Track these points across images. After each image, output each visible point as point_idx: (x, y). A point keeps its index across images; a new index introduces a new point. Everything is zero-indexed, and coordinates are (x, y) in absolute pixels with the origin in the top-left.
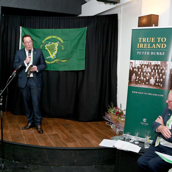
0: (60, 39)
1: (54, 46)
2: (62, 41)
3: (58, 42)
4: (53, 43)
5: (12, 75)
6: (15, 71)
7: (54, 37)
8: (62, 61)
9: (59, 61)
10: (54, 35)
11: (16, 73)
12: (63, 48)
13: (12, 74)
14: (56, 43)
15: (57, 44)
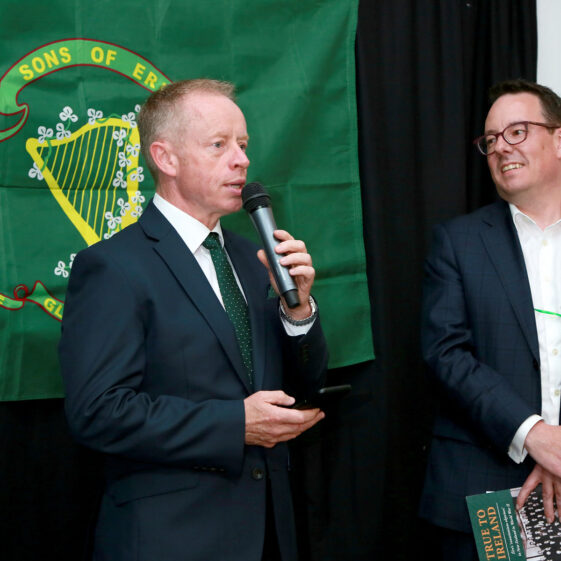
0: (153, 80)
7: (101, 55)
14: (127, 121)
15: (131, 131)
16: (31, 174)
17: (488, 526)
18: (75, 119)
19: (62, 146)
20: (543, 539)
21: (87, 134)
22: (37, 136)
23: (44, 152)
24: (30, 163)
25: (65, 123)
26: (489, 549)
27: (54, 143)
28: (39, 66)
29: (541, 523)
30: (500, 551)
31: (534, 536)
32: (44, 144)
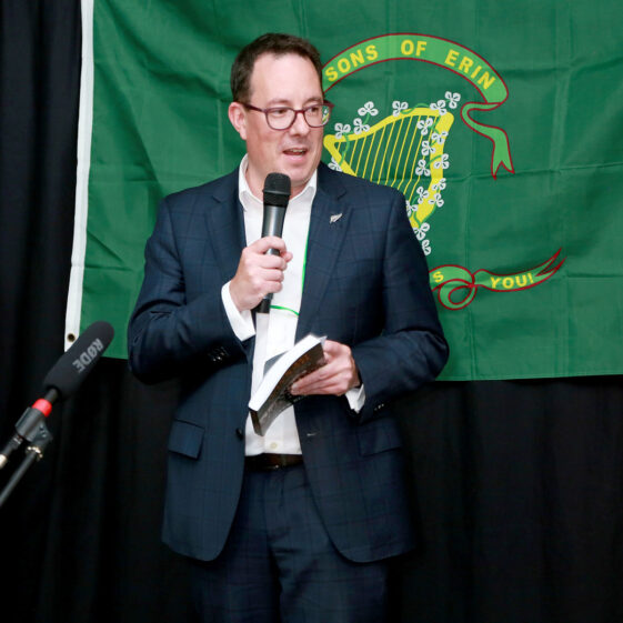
0: (468, 65)
1: (409, 135)
2: (487, 82)
3: (454, 99)
4: (400, 112)
5: (8, 449)
6: (42, 406)
7: (411, 47)
8: (494, 282)
9: (468, 287)
10: (414, 32)
11: (48, 419)
12: (501, 155)
13: (13, 431)
14: (434, 109)
15: (438, 119)
16: (331, 167)
18: (375, 113)
22: (334, 132)
24: (328, 157)
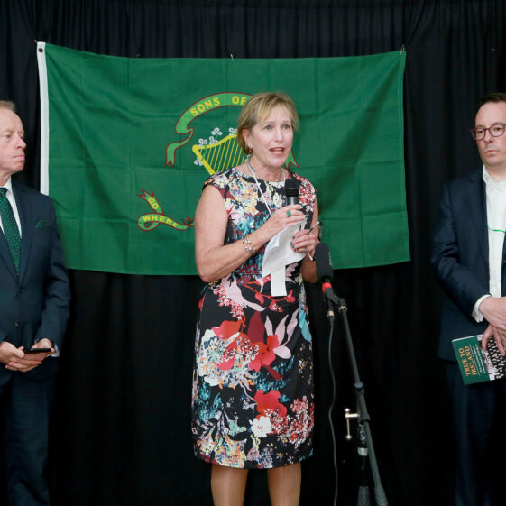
4: (233, 133)
7: (237, 100)
16: (196, 163)
17: (465, 357)
18: (221, 134)
19: (213, 148)
20: (497, 363)
21: (228, 141)
22: (198, 144)
23: (203, 152)
24: (195, 157)
25: (215, 137)
26: (467, 370)
27: (208, 147)
28: (201, 108)
29: (496, 354)
30: (474, 371)
31: (492, 361)
32: (203, 147)
